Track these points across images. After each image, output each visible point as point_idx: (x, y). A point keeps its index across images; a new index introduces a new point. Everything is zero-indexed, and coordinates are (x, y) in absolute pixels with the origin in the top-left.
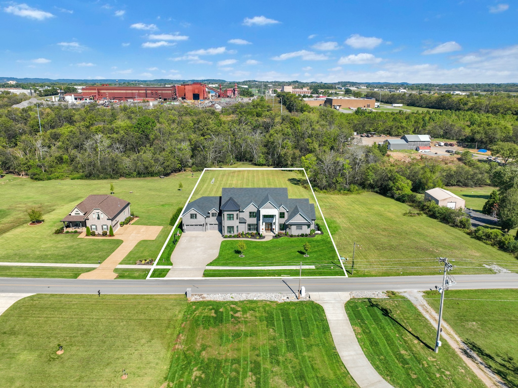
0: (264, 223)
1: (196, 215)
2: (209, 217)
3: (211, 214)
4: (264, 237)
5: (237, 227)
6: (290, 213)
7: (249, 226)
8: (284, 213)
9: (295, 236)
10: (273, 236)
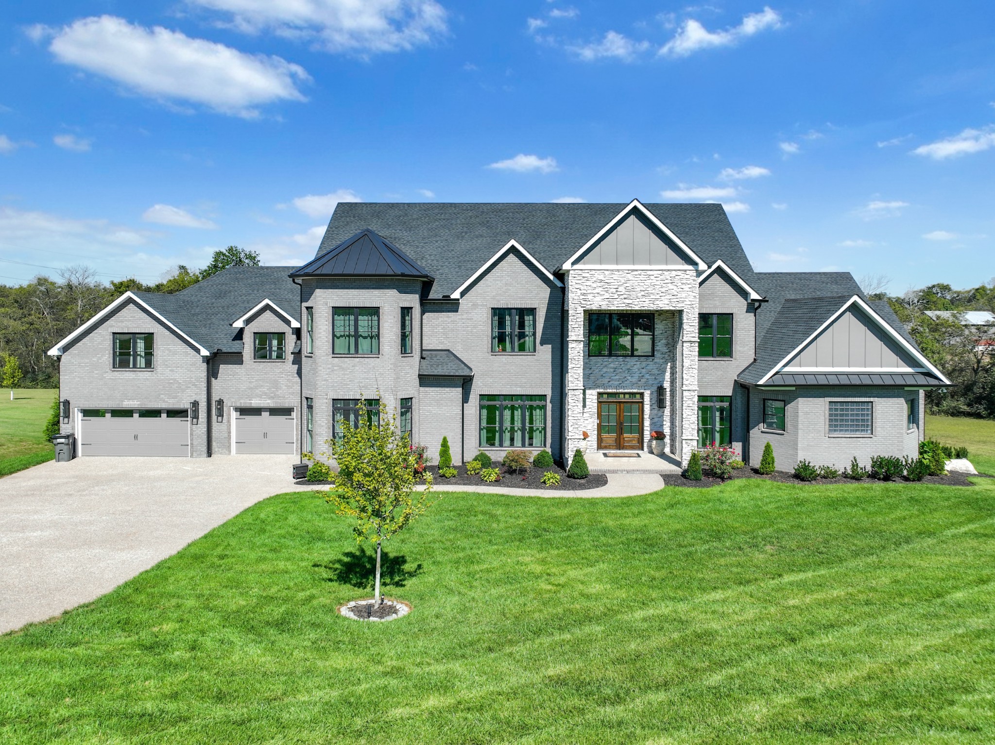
0: (592, 395)
1: (149, 338)
2: (236, 358)
3: (248, 338)
4: (600, 480)
5: (406, 405)
6: (769, 312)
7: (491, 410)
8: (726, 319)
9: (829, 476)
10: (668, 478)
